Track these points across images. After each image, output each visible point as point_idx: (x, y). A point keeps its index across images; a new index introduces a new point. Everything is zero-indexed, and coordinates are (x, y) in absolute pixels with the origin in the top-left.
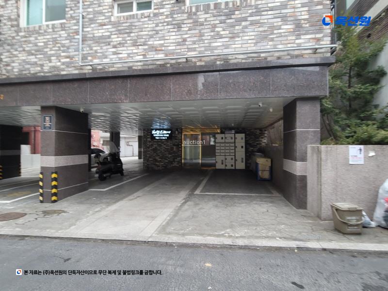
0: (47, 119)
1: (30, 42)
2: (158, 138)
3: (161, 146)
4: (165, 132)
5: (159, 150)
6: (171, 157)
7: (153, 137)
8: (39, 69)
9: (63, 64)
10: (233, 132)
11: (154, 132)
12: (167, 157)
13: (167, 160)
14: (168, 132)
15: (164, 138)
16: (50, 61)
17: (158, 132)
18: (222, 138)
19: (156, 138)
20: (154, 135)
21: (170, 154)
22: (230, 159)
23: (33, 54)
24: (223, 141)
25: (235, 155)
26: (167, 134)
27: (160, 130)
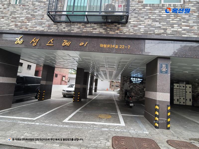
0: (164, 65)
1: (155, 13)
2: (134, 82)
3: (136, 87)
4: (139, 79)
5: (134, 89)
6: (142, 94)
7: (131, 82)
8: (163, 31)
9: (184, 30)
10: (185, 83)
11: (132, 79)
12: (139, 94)
13: (139, 96)
14: (141, 79)
15: (138, 83)
16: (173, 27)
17: (134, 79)
18: (178, 86)
19: (133, 82)
20: (132, 81)
21: (141, 92)
22: (183, 99)
23: (157, 21)
24: (178, 88)
25: (186, 97)
26: (140, 80)
27: (136, 78)
